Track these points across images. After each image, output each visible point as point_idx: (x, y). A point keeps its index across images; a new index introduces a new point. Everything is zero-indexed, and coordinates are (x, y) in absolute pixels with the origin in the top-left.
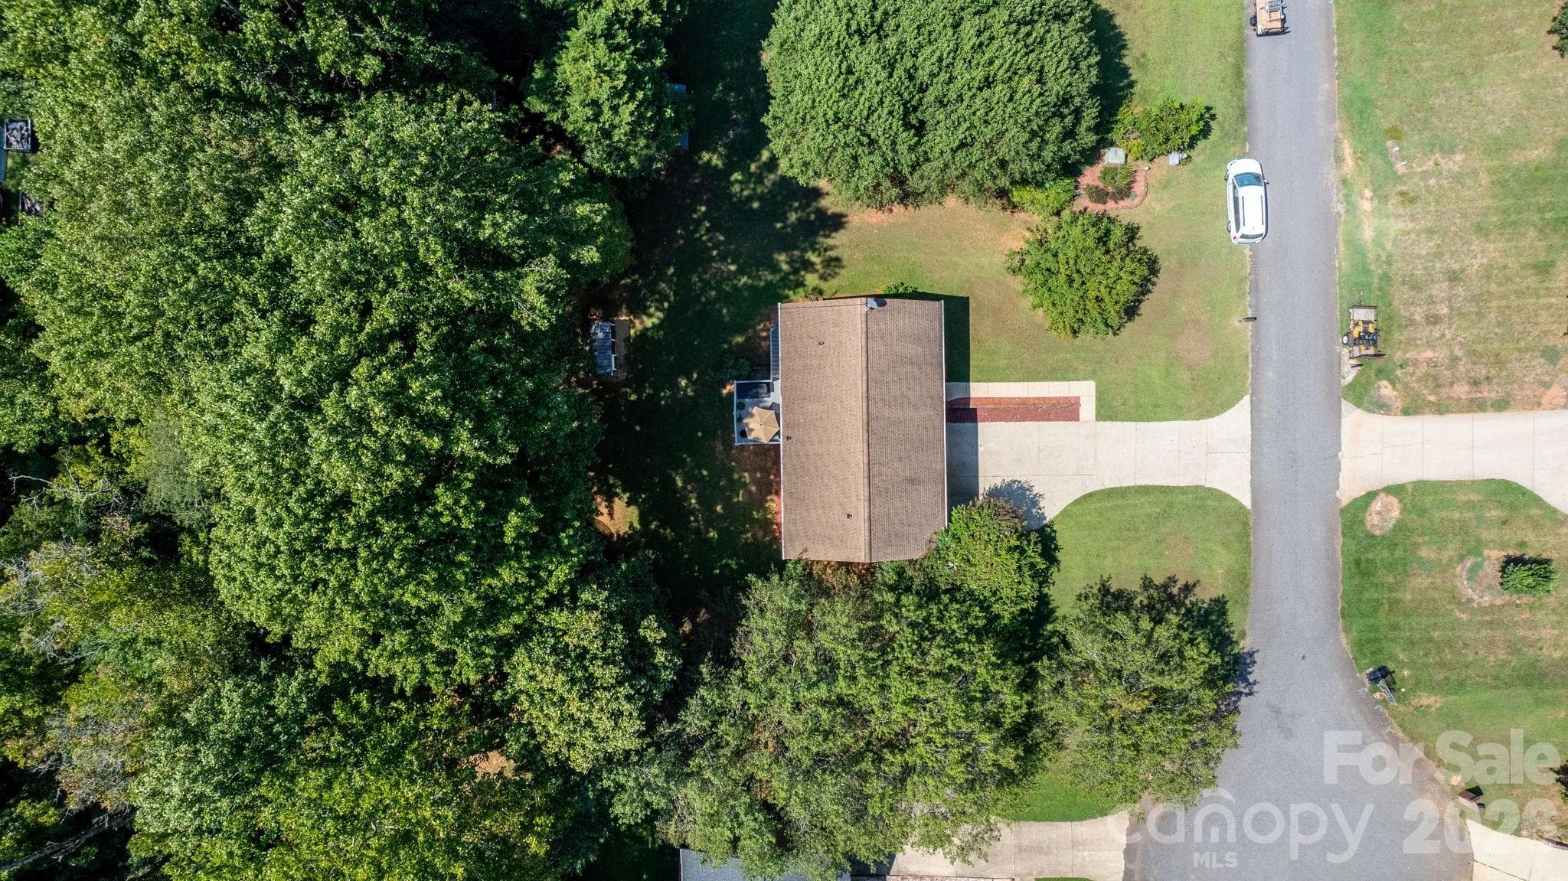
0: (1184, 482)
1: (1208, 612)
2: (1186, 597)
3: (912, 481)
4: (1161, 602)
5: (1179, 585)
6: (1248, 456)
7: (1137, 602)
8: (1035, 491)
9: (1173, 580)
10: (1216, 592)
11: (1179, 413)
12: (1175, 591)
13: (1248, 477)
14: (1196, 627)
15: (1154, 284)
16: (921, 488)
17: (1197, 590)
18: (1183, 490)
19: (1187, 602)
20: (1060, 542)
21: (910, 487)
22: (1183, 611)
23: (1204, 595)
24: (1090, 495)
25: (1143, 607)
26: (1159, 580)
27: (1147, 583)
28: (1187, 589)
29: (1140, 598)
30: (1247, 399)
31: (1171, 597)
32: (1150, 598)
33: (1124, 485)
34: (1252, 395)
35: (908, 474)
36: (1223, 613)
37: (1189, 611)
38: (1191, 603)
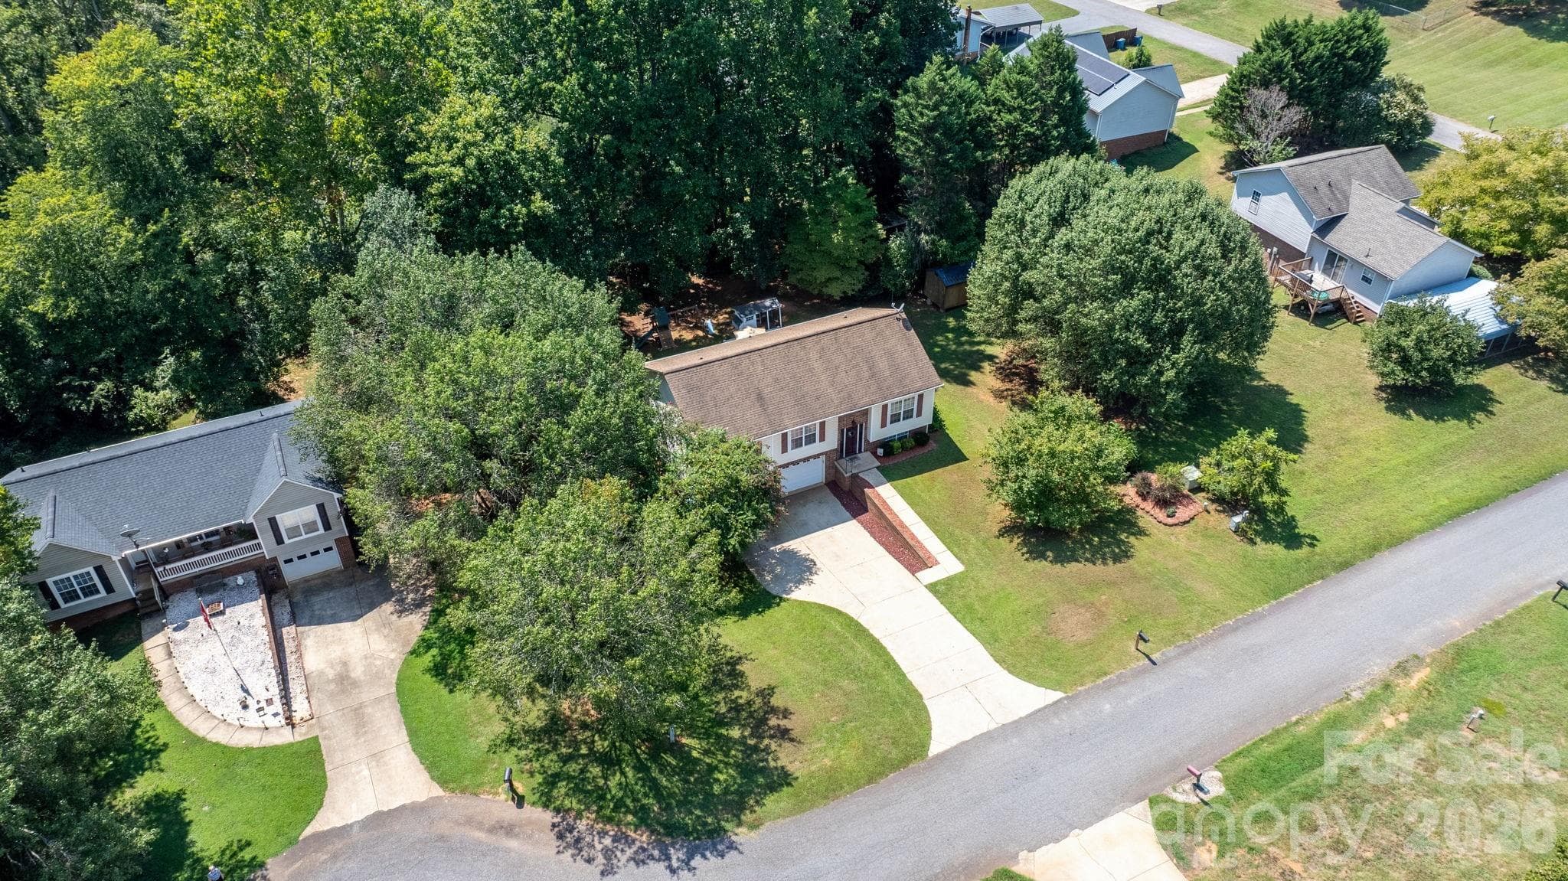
0: (914, 677)
1: (763, 771)
2: (772, 737)
3: (760, 397)
4: (751, 715)
5: (784, 723)
6: (993, 726)
7: (737, 693)
8: (814, 578)
9: (786, 713)
10: (794, 768)
11: (990, 641)
12: (773, 721)
13: (968, 737)
14: (737, 766)
15: (1105, 563)
16: (758, 409)
17: (787, 745)
18: (901, 678)
19: (766, 741)
20: (768, 613)
21: (753, 397)
22: (751, 742)
23: (784, 757)
24: (840, 613)
25: (734, 701)
26: (776, 701)
27: (766, 693)
28: (784, 734)
29: (744, 694)
30: (1058, 695)
31: (763, 721)
32: (749, 703)
33: (871, 632)
34: (1067, 698)
35: (766, 391)
36: (772, 788)
37: (755, 749)
38: (768, 747)
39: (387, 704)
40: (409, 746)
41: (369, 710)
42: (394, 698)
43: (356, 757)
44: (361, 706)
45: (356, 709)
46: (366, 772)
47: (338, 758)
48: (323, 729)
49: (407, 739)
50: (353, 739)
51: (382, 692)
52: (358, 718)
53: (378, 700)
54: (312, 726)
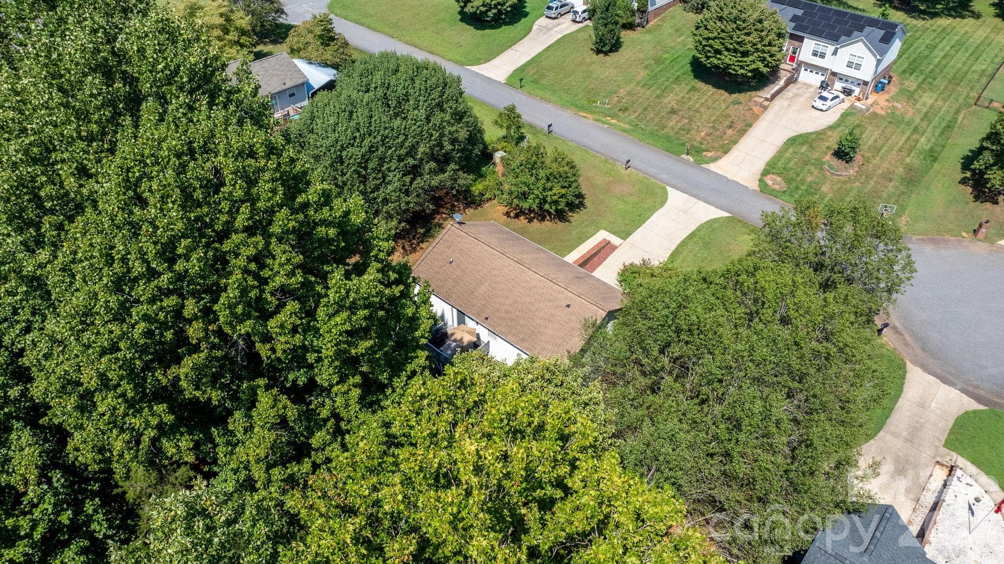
6: (701, 202)
13: (712, 207)
39: (893, 428)
40: (903, 395)
41: (905, 434)
42: (886, 428)
43: (933, 415)
44: (907, 440)
45: (911, 441)
46: (933, 404)
47: (941, 424)
48: (937, 447)
49: (900, 399)
50: (926, 425)
51: (889, 438)
52: (914, 435)
53: (895, 434)
54: (942, 456)
